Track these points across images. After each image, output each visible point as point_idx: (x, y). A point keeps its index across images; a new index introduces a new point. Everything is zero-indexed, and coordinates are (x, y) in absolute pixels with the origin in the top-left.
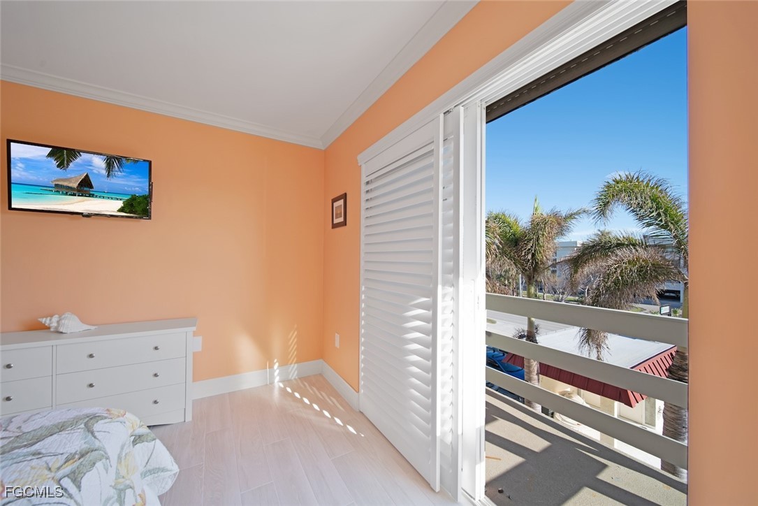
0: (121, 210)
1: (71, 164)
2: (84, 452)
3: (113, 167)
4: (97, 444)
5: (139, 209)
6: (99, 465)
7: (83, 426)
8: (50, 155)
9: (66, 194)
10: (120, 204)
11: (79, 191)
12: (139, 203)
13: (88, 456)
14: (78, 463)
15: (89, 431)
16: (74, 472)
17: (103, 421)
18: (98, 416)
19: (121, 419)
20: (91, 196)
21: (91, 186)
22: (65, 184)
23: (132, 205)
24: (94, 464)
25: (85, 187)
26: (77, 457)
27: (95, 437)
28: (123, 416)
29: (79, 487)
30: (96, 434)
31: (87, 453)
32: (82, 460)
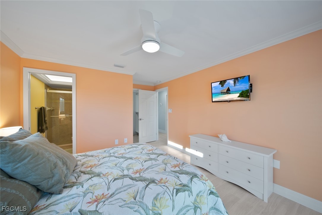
0: (239, 97)
1: (224, 85)
2: (185, 185)
3: (236, 82)
4: (190, 185)
5: (245, 95)
6: (186, 192)
7: (191, 176)
8: (220, 84)
9: (223, 94)
10: (238, 95)
11: (227, 93)
12: (245, 93)
13: (185, 187)
14: (181, 187)
15: (191, 179)
16: (178, 189)
17: (197, 179)
18: (197, 176)
19: (204, 181)
20: (230, 93)
21: (230, 91)
22: (223, 91)
23: (242, 94)
24: (185, 191)
25: (228, 91)
26: (182, 185)
27: (191, 182)
28: (206, 181)
29: (176, 195)
30: (192, 181)
31: (185, 186)
32: (183, 187)
